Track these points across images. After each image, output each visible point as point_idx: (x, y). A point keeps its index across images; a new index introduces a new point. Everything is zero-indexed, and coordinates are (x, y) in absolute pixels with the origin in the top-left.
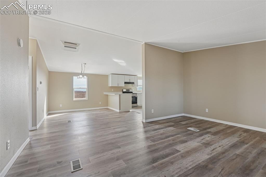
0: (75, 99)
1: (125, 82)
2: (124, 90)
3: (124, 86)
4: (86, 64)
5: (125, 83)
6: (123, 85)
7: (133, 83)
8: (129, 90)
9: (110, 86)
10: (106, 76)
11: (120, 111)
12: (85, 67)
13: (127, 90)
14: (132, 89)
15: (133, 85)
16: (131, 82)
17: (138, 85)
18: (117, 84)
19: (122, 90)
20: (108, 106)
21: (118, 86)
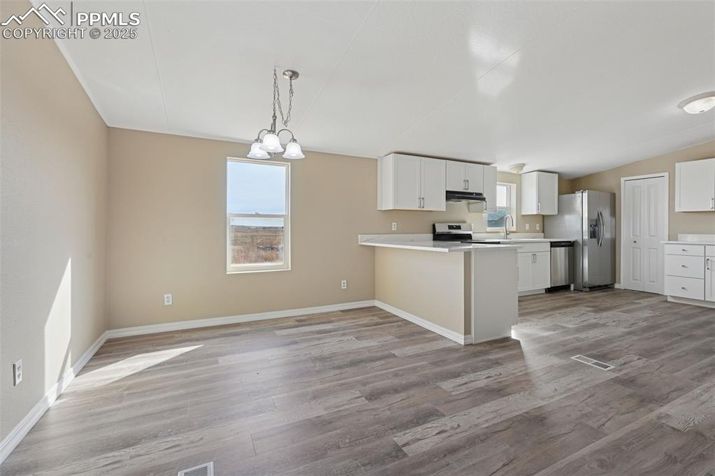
0: (232, 268)
1: (447, 192)
2: (442, 229)
3: (444, 210)
4: (294, 74)
5: (451, 195)
6: (439, 204)
7: (479, 197)
8: (459, 228)
9: (390, 206)
10: (369, 165)
11: (469, 342)
12: (291, 91)
13: (451, 227)
14: (468, 222)
15: (471, 206)
16: (472, 194)
17: (496, 207)
18: (417, 198)
19: (434, 226)
20: (374, 299)
21: (420, 207)
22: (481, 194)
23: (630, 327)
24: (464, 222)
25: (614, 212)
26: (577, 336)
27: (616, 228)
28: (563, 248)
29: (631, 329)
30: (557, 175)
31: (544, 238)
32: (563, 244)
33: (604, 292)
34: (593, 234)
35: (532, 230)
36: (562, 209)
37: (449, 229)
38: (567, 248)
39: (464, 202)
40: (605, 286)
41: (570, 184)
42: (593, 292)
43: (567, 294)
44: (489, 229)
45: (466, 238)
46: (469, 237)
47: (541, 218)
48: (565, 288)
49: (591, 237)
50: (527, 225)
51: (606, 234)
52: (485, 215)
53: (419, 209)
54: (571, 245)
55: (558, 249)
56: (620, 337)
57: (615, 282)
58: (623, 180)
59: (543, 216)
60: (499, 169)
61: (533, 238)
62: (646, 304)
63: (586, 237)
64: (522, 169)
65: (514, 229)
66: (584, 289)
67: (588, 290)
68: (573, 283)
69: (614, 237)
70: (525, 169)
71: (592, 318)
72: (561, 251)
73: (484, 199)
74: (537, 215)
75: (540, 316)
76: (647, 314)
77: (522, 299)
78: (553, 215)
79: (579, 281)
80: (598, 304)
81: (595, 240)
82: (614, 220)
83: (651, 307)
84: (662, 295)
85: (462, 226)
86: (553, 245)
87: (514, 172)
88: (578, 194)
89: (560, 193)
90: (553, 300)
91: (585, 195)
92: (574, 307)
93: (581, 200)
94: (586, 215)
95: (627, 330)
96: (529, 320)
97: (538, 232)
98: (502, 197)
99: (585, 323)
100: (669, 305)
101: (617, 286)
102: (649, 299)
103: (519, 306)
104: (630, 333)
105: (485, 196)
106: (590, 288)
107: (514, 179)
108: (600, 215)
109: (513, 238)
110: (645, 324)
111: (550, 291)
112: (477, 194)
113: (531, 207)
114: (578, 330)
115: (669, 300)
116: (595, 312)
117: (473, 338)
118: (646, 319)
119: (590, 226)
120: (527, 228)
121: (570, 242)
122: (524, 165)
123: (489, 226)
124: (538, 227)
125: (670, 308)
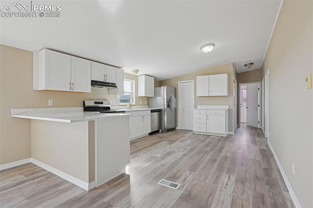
1: (92, 81)
3: (90, 92)
5: (94, 83)
6: (88, 88)
7: (113, 85)
8: (102, 103)
11: (92, 187)
14: (108, 100)
15: (110, 91)
16: (109, 83)
17: (124, 92)
18: (68, 83)
19: (84, 102)
20: (30, 157)
21: (70, 89)
22: (115, 84)
23: (184, 151)
24: (106, 100)
25: (176, 97)
26: (161, 163)
27: (177, 103)
28: (156, 113)
29: (185, 152)
30: (154, 78)
31: (149, 108)
32: (156, 111)
33: (172, 131)
34: (168, 106)
35: (143, 104)
36: (156, 94)
37: (95, 104)
38: (158, 113)
39: (105, 88)
40: (173, 129)
41: (160, 83)
42: (169, 132)
43: (158, 135)
44: (121, 104)
45: (107, 110)
46: (108, 108)
47: (147, 99)
48: (157, 132)
49: (168, 107)
50: (141, 102)
51: (173, 106)
52: (119, 96)
53: (70, 91)
54: (159, 111)
55: (155, 113)
56: (181, 158)
57: (176, 126)
58: (179, 82)
59: (148, 97)
60: (125, 71)
61: (144, 108)
62: (188, 136)
63: (165, 107)
64: (137, 73)
65: (134, 103)
66: (165, 131)
67: (166, 131)
68: (161, 129)
69: (176, 107)
70: (139, 74)
71: (168, 148)
72: (156, 114)
73: (116, 87)
74: (145, 97)
75: (145, 151)
76: (189, 142)
77: (132, 143)
78: (152, 97)
79: (163, 128)
80: (170, 139)
81: (169, 108)
82: (176, 100)
83: (190, 138)
84: (192, 131)
85: (104, 102)
86: (152, 111)
87: (133, 74)
88: (162, 87)
89: (155, 87)
90: (152, 139)
91: (165, 88)
92: (161, 142)
93: (163, 90)
94: (165, 97)
95: (183, 153)
96: (138, 156)
97: (145, 105)
98: (127, 87)
99: (166, 152)
100: (195, 135)
101: (177, 128)
102: (189, 133)
103: (131, 147)
104: (185, 155)
105: (117, 85)
106: (167, 130)
107: (134, 78)
108: (171, 97)
109: (134, 108)
110: (189, 148)
111: (151, 134)
112: (112, 84)
113: (142, 93)
114: (163, 158)
115: (195, 133)
116: (170, 144)
117: (95, 184)
118: (189, 145)
119: (167, 102)
120: (141, 103)
121: (159, 109)
122: (138, 71)
123: (120, 102)
124: (146, 102)
125: (196, 137)
